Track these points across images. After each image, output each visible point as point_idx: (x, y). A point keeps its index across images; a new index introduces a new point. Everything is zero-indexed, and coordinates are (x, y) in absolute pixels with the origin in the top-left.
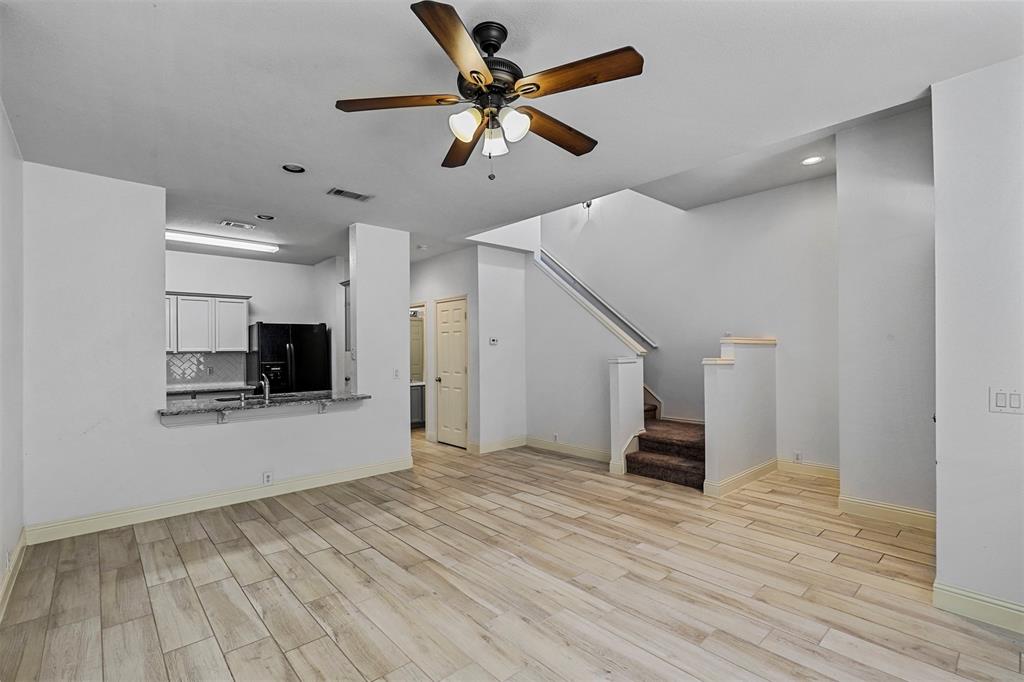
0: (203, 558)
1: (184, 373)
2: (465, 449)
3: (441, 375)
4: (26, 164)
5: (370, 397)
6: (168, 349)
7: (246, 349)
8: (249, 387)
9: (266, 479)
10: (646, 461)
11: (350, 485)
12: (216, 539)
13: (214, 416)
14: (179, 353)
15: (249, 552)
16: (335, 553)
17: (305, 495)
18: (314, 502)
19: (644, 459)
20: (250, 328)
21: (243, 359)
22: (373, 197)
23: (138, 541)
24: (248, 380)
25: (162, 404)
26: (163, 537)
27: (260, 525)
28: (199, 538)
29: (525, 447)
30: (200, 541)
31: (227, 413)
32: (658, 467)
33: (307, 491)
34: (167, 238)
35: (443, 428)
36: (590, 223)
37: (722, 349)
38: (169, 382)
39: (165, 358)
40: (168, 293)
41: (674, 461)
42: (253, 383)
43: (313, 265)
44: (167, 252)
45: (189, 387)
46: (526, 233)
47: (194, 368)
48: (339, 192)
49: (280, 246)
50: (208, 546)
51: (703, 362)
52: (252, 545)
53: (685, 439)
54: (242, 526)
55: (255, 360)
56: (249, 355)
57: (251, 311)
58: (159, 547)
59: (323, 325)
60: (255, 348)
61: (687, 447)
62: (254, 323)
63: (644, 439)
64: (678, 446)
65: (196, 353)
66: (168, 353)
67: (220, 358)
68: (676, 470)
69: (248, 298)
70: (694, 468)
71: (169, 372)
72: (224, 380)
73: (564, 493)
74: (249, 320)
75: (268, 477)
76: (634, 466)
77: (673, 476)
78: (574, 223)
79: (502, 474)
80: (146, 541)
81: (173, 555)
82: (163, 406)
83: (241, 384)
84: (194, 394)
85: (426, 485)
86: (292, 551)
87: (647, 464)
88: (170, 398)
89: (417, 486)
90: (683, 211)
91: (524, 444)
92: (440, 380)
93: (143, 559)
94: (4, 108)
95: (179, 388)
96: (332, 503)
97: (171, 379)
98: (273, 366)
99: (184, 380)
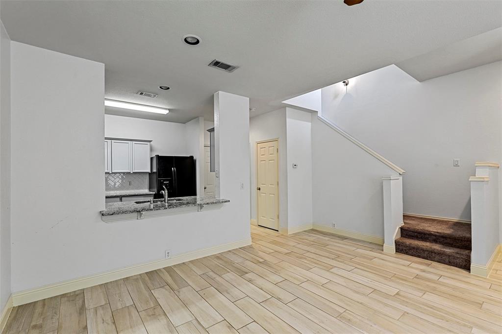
0: (131, 327)
1: (115, 184)
2: (278, 231)
3: (261, 186)
4: (12, 41)
5: (229, 201)
6: (106, 171)
7: (149, 171)
8: (151, 193)
9: (167, 254)
10: (413, 246)
11: (218, 257)
12: (138, 305)
13: (135, 214)
14: (113, 173)
15: (164, 321)
16: (229, 327)
17: (191, 265)
18: (200, 272)
19: (411, 244)
20: (152, 159)
21: (147, 177)
22: (238, 67)
23: (86, 306)
24: (150, 188)
25: (103, 207)
26: (103, 303)
27: (166, 292)
28: (128, 305)
29: (313, 230)
30: (128, 307)
31: (144, 213)
32: (423, 250)
33: (191, 262)
34: (106, 104)
35: (262, 217)
36: (347, 95)
37: (477, 170)
38: (107, 190)
39: (104, 176)
40: (106, 138)
41: (437, 247)
42: (153, 190)
43: (184, 123)
44: (105, 115)
45: (118, 193)
46: (313, 99)
47: (120, 181)
48: (216, 64)
49: (169, 110)
50: (134, 312)
51: (470, 179)
52: (165, 315)
53: (439, 231)
54: (156, 293)
55: (155, 177)
56: (151, 174)
57: (151, 150)
58: (100, 312)
59: (192, 157)
60: (155, 170)
61: (443, 237)
62: (154, 156)
63: (405, 230)
64: (435, 236)
65: (122, 173)
66: (106, 173)
67: (135, 176)
68: (440, 254)
69: (150, 141)
70: (457, 253)
71: (107, 184)
72: (137, 188)
73: (367, 270)
74: (151, 155)
75: (168, 253)
76: (401, 248)
77: (437, 257)
78: (336, 96)
79: (313, 252)
80: (92, 307)
81: (110, 323)
82: (104, 209)
83: (146, 191)
84: (121, 197)
85: (266, 258)
86: (195, 322)
87: (414, 248)
88: (108, 199)
89: (261, 260)
90: (418, 82)
91: (311, 228)
92: (260, 189)
93: (89, 327)
94: (2, 22)
95: (112, 193)
96: (211, 273)
97: (108, 188)
98: (164, 180)
99: (115, 189)
